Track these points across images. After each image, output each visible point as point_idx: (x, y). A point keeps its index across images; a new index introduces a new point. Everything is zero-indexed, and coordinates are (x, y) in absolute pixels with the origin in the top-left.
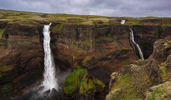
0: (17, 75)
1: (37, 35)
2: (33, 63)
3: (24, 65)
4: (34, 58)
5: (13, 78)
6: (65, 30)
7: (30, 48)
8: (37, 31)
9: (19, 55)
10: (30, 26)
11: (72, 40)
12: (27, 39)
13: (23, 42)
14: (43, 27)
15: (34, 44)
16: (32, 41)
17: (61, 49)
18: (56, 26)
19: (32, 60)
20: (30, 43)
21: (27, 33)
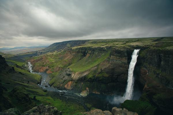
0: (110, 81)
1: (126, 57)
2: (123, 78)
3: (116, 77)
4: (123, 74)
5: (108, 82)
6: (148, 55)
7: (121, 66)
8: (126, 54)
9: (113, 69)
10: (122, 50)
11: (153, 66)
12: (119, 59)
13: (117, 60)
14: (133, 51)
15: (123, 64)
16: (122, 61)
17: (144, 73)
18: (145, 50)
19: (122, 75)
20: (120, 62)
21: (119, 55)
